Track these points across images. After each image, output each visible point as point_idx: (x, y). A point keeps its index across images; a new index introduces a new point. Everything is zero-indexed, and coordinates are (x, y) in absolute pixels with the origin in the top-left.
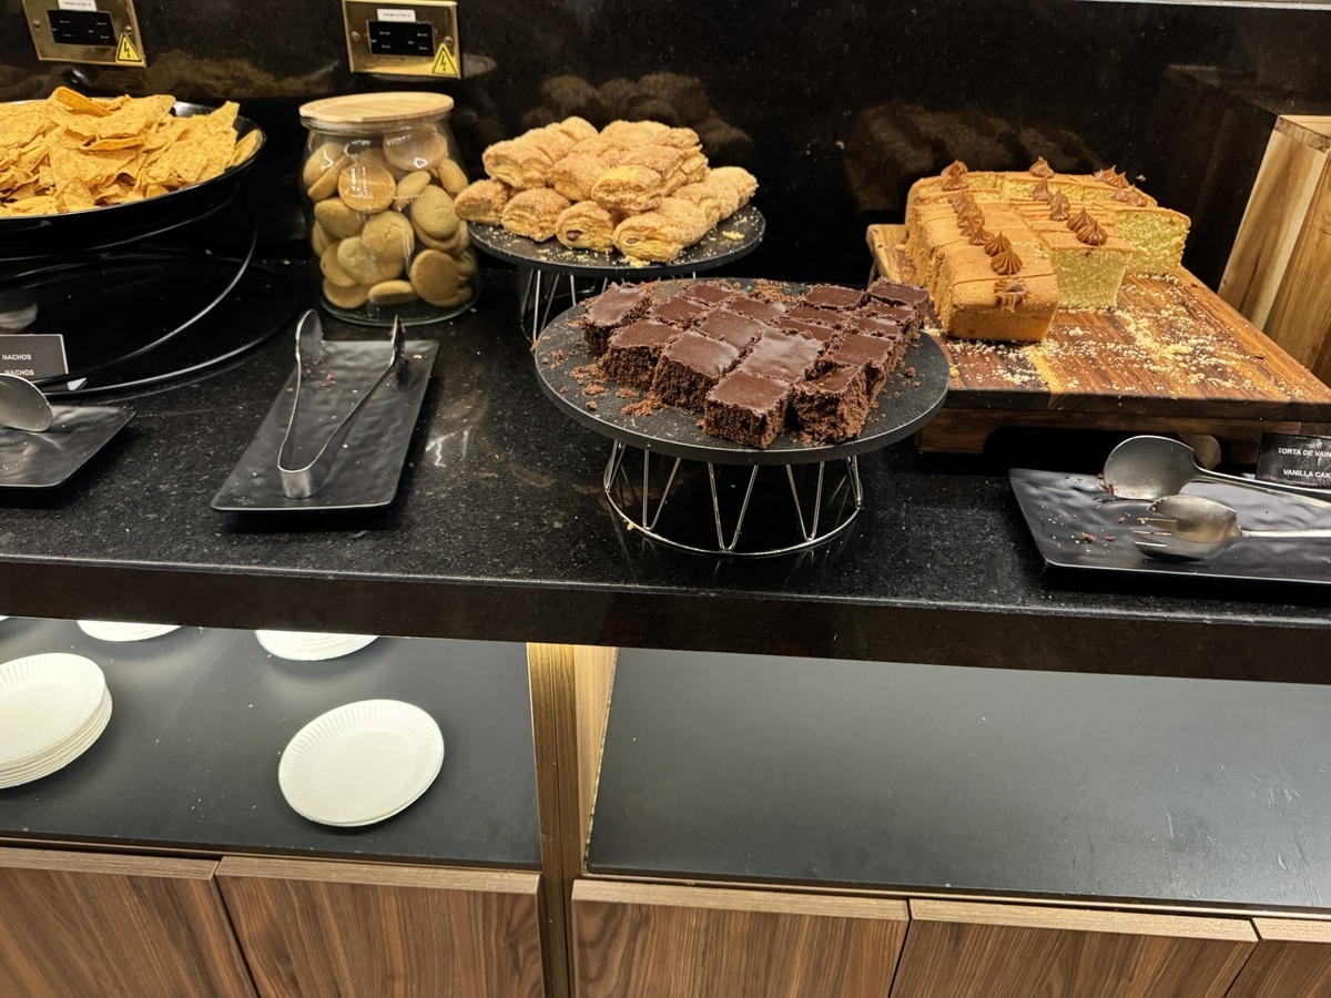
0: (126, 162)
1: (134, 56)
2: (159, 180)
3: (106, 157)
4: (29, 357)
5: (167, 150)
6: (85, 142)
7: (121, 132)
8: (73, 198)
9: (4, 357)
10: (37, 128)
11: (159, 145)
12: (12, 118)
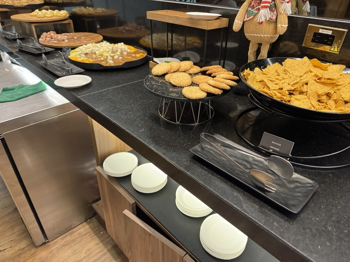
0: (330, 88)
1: (336, 50)
2: (345, 99)
3: (323, 85)
4: (280, 145)
5: (344, 87)
6: (318, 78)
7: (332, 78)
8: (313, 98)
9: (272, 142)
10: (306, 71)
11: (342, 84)
12: (298, 66)
